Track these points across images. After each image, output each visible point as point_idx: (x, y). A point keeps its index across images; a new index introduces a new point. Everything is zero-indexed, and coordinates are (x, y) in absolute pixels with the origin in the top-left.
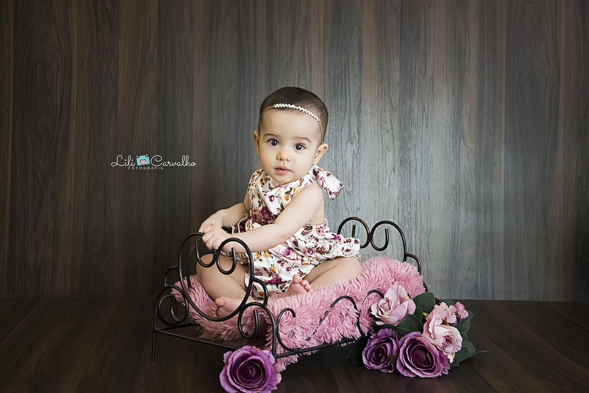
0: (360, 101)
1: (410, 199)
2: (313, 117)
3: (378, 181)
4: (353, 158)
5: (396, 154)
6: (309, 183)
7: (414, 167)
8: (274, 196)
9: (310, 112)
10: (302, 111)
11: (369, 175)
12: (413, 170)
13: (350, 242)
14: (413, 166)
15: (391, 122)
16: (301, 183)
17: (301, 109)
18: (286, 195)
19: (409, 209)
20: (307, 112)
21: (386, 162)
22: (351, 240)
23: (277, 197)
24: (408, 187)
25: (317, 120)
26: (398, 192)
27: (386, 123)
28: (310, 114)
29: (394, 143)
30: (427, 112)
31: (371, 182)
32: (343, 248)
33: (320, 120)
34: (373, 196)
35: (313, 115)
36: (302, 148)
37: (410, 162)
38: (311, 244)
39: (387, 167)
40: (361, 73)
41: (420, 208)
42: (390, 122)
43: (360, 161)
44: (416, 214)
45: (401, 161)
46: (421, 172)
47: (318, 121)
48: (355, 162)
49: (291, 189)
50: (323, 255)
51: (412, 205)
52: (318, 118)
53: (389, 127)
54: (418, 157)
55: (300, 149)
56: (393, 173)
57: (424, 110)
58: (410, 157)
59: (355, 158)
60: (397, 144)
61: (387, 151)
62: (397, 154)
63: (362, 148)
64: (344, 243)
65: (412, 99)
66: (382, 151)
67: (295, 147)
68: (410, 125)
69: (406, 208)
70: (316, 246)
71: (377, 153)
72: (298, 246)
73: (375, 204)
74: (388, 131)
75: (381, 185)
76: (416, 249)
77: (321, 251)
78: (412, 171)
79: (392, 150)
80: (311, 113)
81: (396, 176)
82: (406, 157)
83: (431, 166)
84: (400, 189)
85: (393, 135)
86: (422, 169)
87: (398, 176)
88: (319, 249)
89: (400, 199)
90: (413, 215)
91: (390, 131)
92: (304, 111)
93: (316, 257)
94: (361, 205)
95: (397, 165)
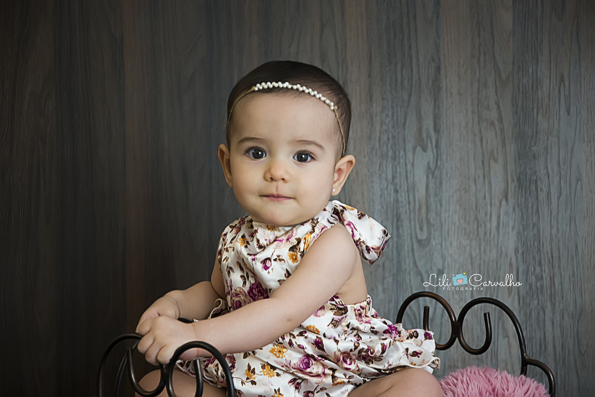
0: (438, 69)
1: (539, 250)
2: (324, 102)
3: (476, 219)
4: (428, 177)
5: (509, 167)
6: (329, 226)
7: (545, 189)
8: (269, 259)
9: (318, 93)
10: (303, 91)
11: (458, 207)
12: (542, 196)
13: (416, 337)
14: (543, 188)
15: (499, 107)
16: (313, 228)
17: (301, 89)
18: (291, 252)
19: (538, 270)
20: (312, 93)
21: (490, 183)
22: (417, 334)
23: (275, 260)
24: (535, 229)
25: (332, 108)
26: (515, 238)
27: (488, 108)
28: (318, 96)
29: (504, 144)
30: (567, 84)
31: (462, 221)
32: (407, 350)
33: (336, 107)
34: (468, 248)
35: (323, 99)
36: (309, 158)
37: (536, 181)
38: (347, 344)
39: (493, 191)
40: (438, 17)
41: (559, 267)
42: (496, 107)
43: (441, 183)
44: (552, 279)
45: (519, 180)
46: (559, 199)
47: (334, 110)
48: (431, 185)
49: (299, 241)
50: (371, 365)
51: (543, 262)
52: (332, 104)
53: (494, 115)
54: (552, 170)
55: (305, 160)
56: (504, 202)
57: (562, 80)
58: (536, 172)
59: (430, 176)
60: (512, 148)
61: (492, 161)
62: (511, 167)
63: (444, 157)
64: (407, 339)
65: (537, 60)
66: (483, 162)
67: (296, 157)
68: (535, 111)
69: (531, 268)
70: (356, 348)
71: (472, 167)
72: (323, 350)
73: (472, 263)
74: (492, 124)
75: (483, 225)
76: (554, 347)
77: (366, 356)
78: (541, 198)
79: (501, 159)
80: (320, 95)
81: (511, 209)
82: (529, 172)
83: (579, 187)
84: (519, 233)
85: (502, 130)
86: (560, 194)
87: (514, 209)
88: (363, 354)
89: (520, 252)
90: (546, 282)
91: (497, 123)
92: (307, 91)
93: (358, 370)
94: (446, 264)
95: (512, 186)
